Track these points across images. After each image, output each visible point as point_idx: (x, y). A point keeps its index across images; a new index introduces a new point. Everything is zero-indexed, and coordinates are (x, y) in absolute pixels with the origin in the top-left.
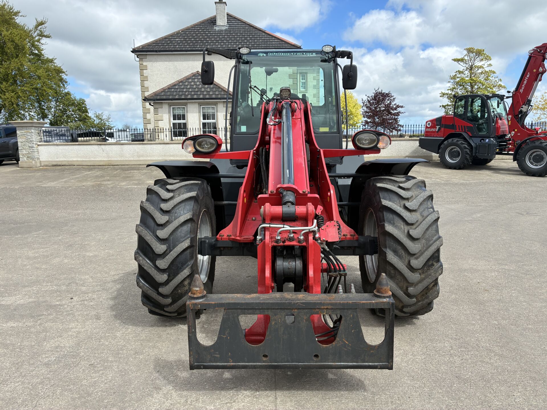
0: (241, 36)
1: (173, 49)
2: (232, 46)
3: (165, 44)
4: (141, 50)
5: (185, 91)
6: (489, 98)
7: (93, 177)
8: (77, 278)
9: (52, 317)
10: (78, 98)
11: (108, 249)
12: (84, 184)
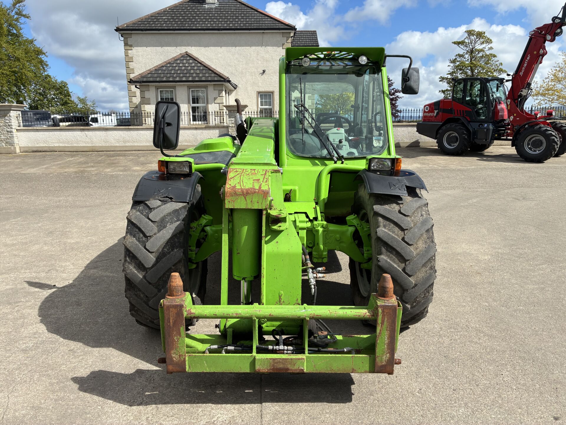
0: (232, 15)
1: (160, 28)
2: (223, 25)
3: (152, 23)
4: (126, 28)
5: (173, 72)
6: (488, 81)
7: (76, 163)
8: (58, 264)
9: (30, 303)
10: (59, 80)
11: (90, 236)
12: (67, 170)
